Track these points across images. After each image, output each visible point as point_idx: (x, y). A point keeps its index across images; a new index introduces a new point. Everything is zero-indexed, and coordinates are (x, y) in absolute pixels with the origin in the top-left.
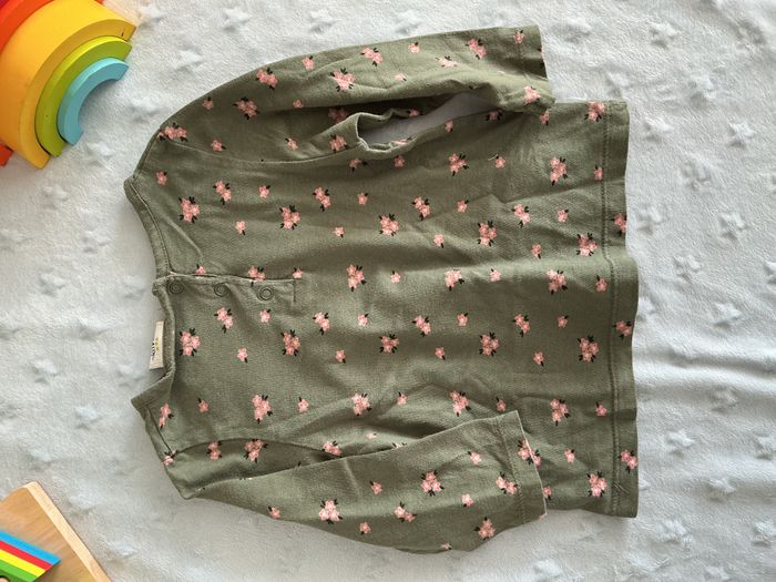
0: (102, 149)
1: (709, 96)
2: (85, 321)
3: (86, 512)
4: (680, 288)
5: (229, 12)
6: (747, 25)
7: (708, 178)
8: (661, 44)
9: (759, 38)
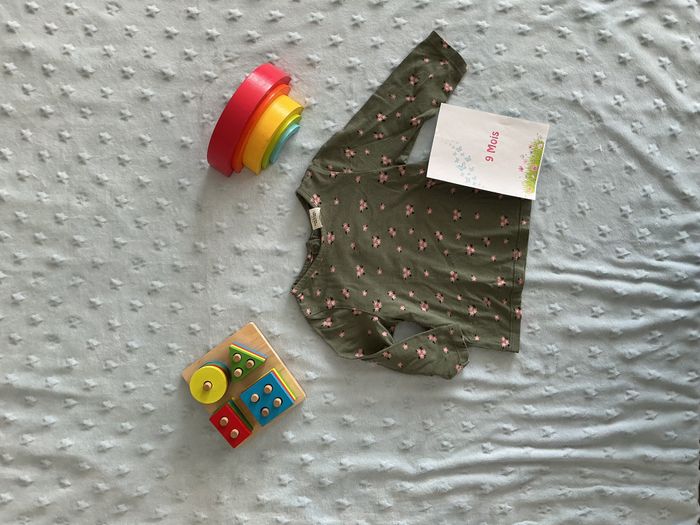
0: (287, 166)
1: (575, 147)
2: (278, 247)
3: (277, 336)
4: (557, 237)
5: (349, 102)
6: (594, 113)
7: (573, 185)
8: (553, 121)
9: (599, 119)
